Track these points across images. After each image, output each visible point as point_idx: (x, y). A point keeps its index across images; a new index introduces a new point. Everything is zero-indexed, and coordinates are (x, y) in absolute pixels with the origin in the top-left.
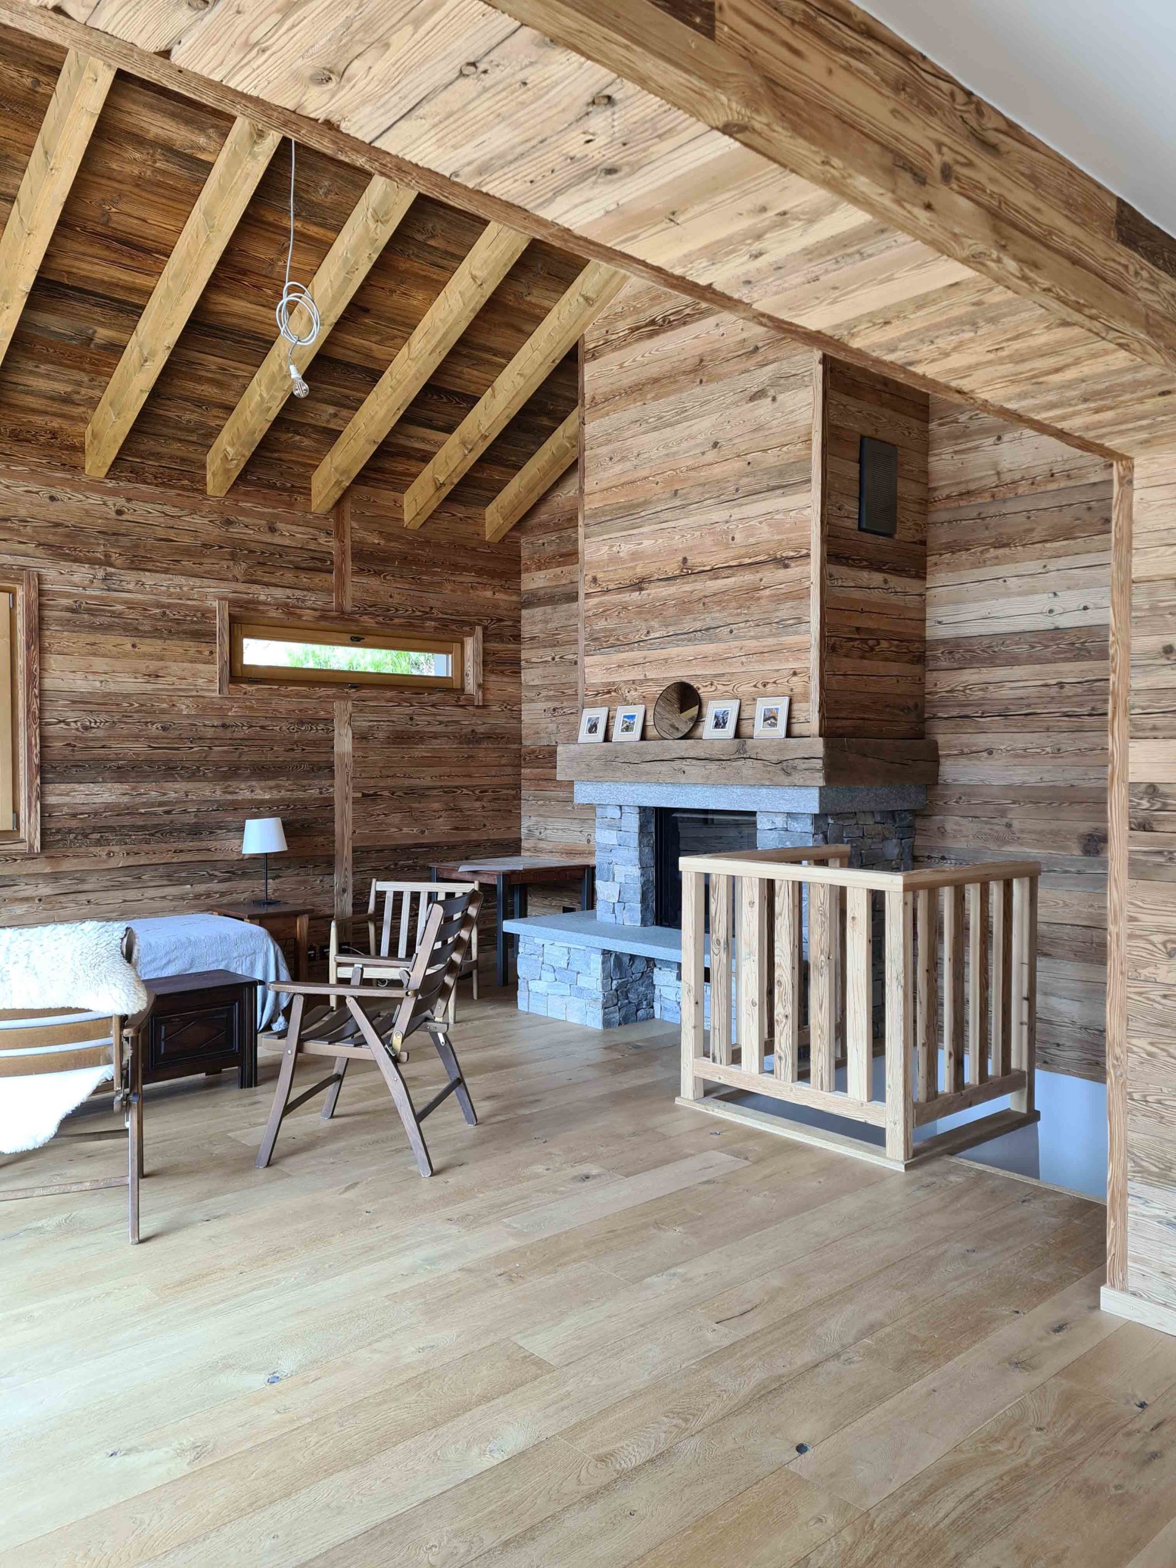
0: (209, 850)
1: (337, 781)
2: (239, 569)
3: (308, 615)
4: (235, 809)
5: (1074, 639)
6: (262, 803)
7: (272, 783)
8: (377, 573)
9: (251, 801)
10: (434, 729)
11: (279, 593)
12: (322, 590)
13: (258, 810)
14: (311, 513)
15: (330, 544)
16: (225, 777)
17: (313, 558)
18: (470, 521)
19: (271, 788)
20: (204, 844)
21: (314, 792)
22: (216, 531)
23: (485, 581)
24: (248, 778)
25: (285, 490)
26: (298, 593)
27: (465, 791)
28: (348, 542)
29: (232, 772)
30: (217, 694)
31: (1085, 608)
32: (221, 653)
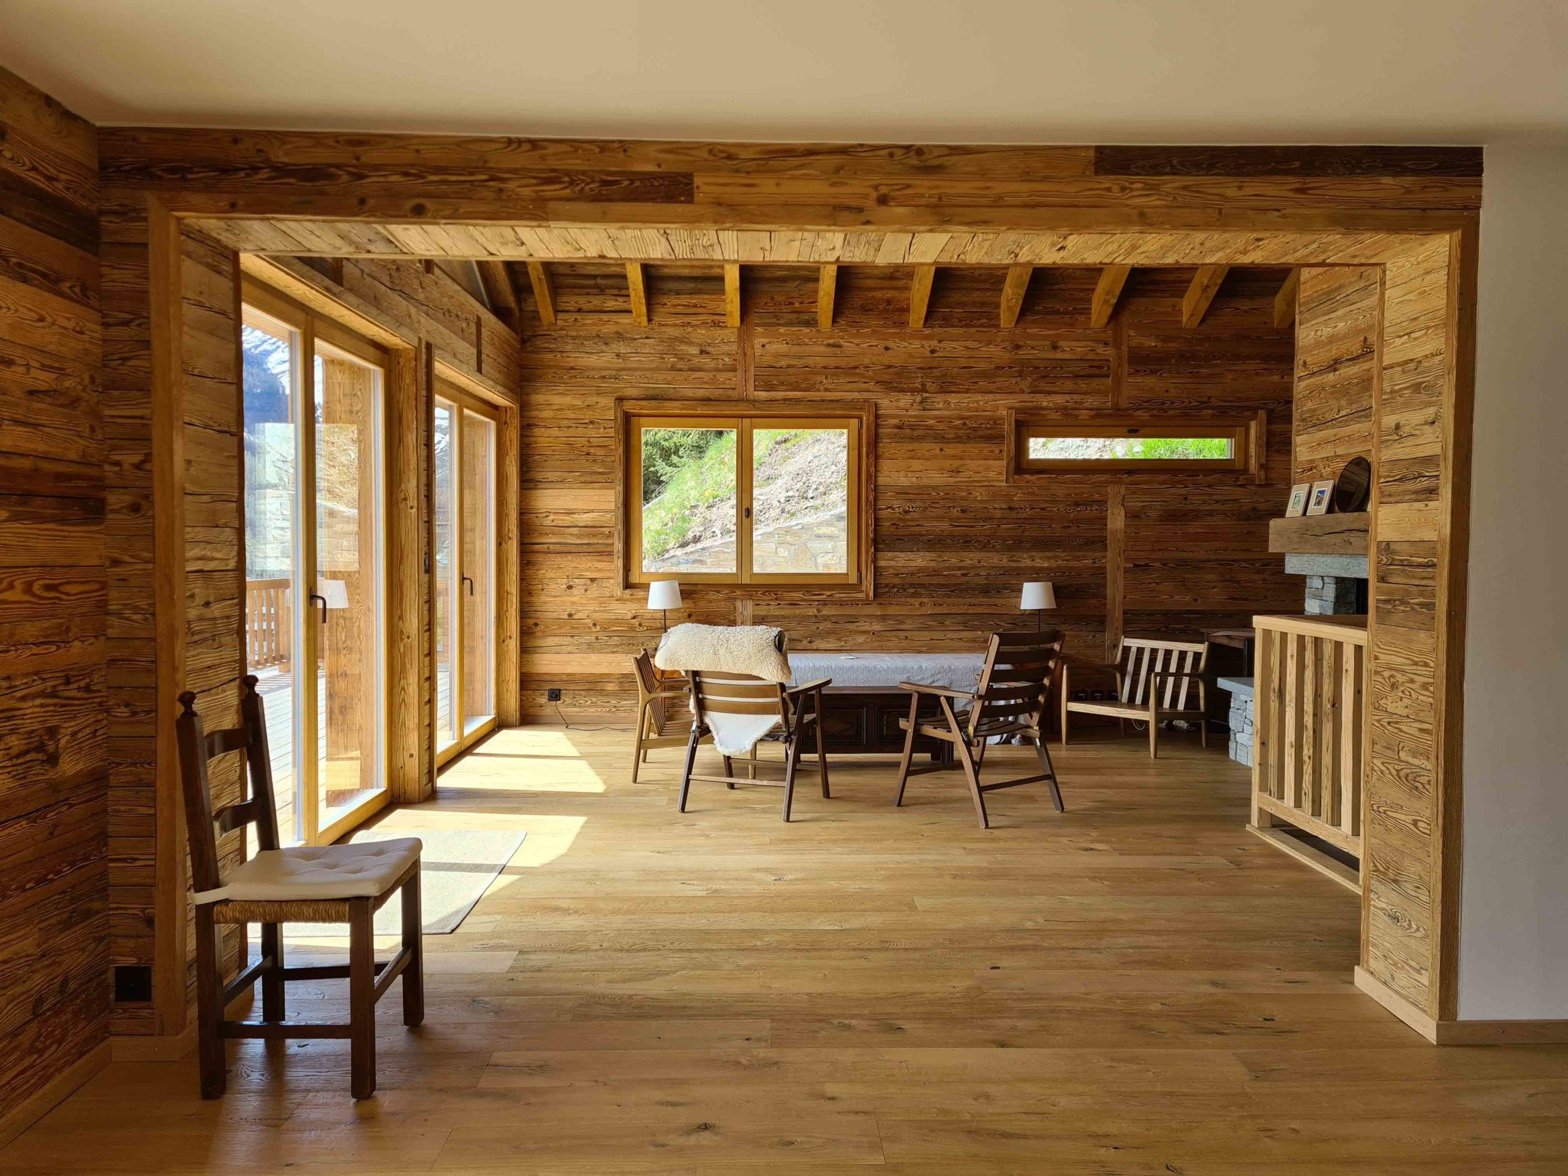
0: (996, 605)
1: (1109, 554)
2: (1024, 384)
3: (1084, 414)
4: (1018, 574)
6: (1041, 569)
7: (1050, 554)
8: (1153, 372)
9: (1033, 568)
10: (1209, 508)
11: (1060, 399)
12: (1099, 392)
13: (1035, 575)
14: (1090, 329)
15: (1109, 352)
16: (1010, 549)
17: (1091, 367)
18: (1255, 312)
19: (1049, 558)
20: (992, 601)
21: (1088, 562)
22: (1007, 355)
23: (1272, 367)
24: (1028, 550)
25: (1066, 313)
26: (1076, 397)
27: (1243, 564)
28: (1125, 348)
29: (1017, 544)
30: (1004, 484)
32: (1009, 451)
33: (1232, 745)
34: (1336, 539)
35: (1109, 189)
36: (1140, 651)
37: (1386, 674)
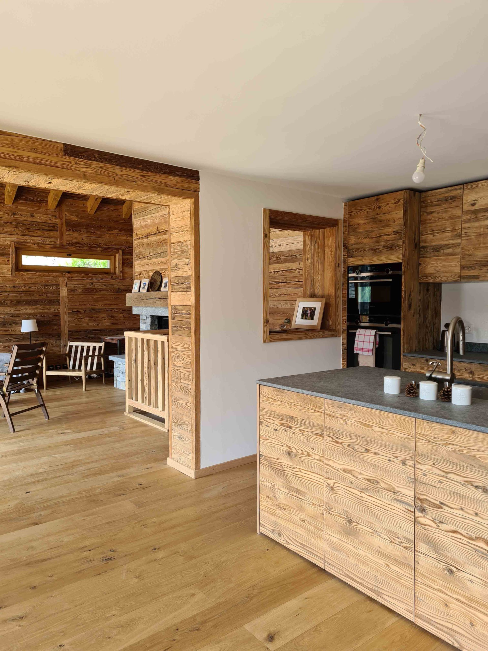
0: (9, 331)
1: (61, 307)
2: (19, 231)
3: (47, 247)
4: (19, 316)
5: (278, 256)
6: (30, 314)
7: (34, 307)
8: (76, 231)
9: (26, 314)
10: (102, 288)
11: (36, 239)
12: (54, 237)
13: (28, 317)
14: (48, 210)
15: (58, 221)
16: (15, 305)
17: (49, 226)
18: (116, 211)
19: (34, 309)
20: (7, 329)
21: (52, 310)
22: (9, 217)
23: (123, 233)
24: (25, 305)
25: (37, 201)
26: (43, 239)
27: (116, 310)
28: (64, 220)
29: (18, 303)
30: (11, 275)
31: (280, 245)
32: (12, 261)
33: (115, 382)
34: (150, 301)
35: (70, 162)
36: (77, 347)
37: (176, 352)
